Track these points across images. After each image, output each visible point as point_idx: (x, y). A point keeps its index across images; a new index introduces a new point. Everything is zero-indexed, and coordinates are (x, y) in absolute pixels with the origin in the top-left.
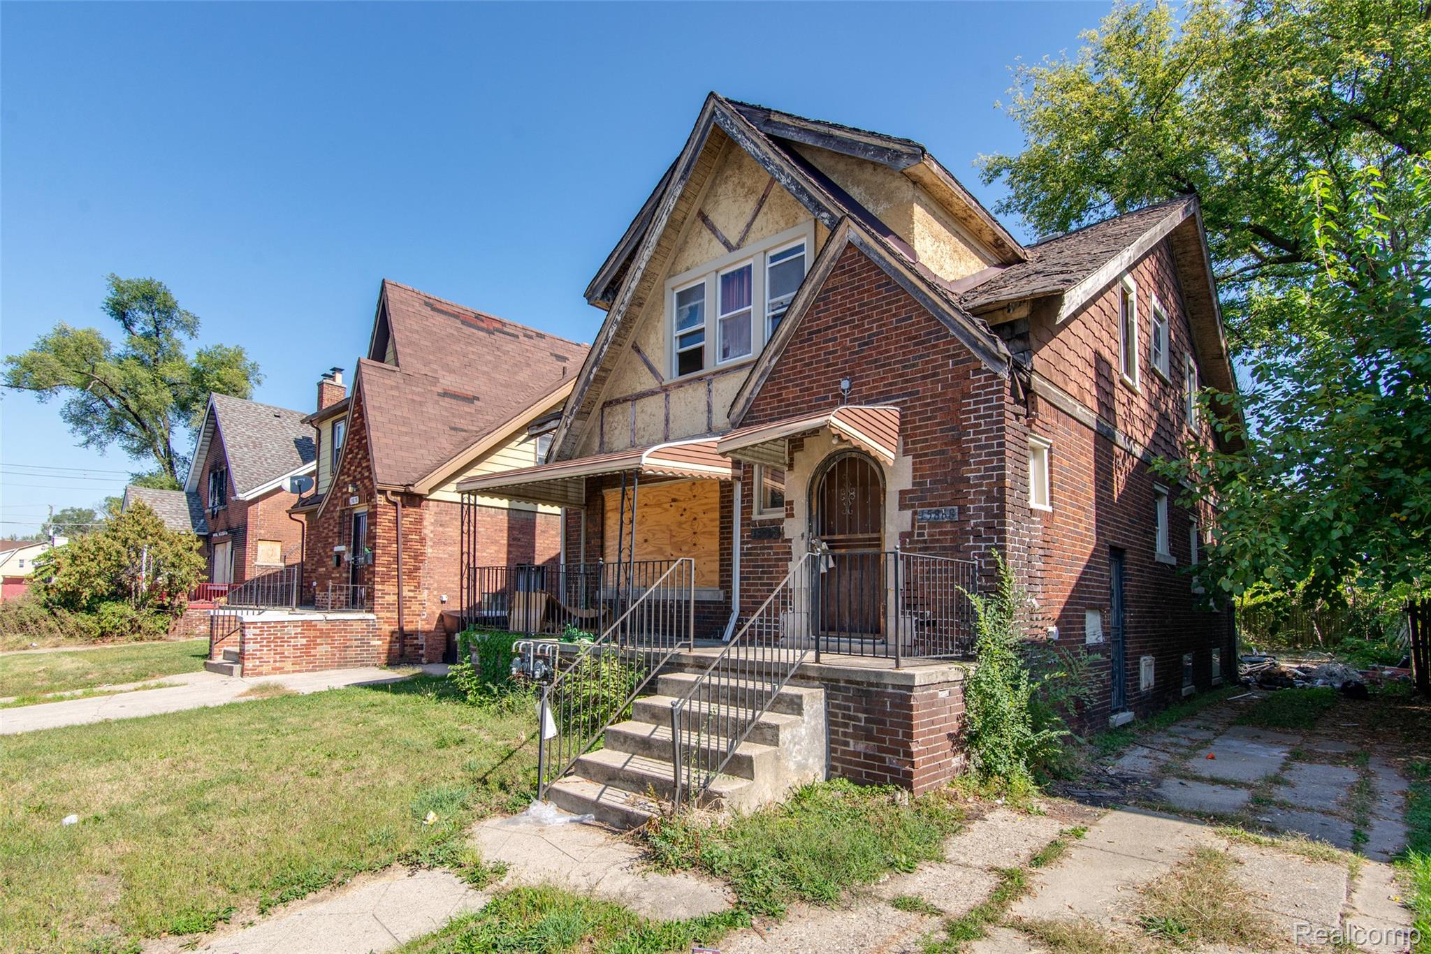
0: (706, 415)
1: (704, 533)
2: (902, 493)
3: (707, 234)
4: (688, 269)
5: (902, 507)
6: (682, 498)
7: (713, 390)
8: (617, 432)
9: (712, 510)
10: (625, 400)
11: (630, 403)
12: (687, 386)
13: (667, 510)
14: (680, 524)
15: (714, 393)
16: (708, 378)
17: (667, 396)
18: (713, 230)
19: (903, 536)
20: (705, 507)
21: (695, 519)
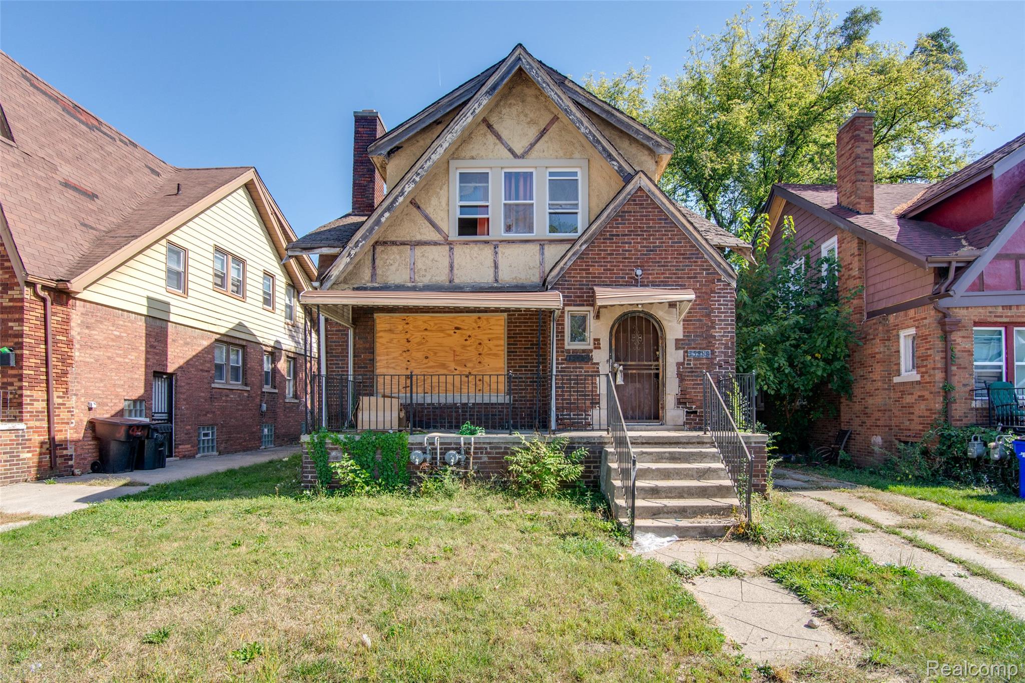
0: (492, 270)
1: (489, 354)
2: (677, 340)
3: (491, 138)
4: (473, 158)
5: (677, 348)
6: (466, 328)
7: (500, 253)
8: (393, 268)
9: (498, 338)
10: (403, 244)
11: (409, 247)
12: (472, 245)
13: (450, 335)
14: (464, 347)
15: (500, 255)
16: (494, 243)
17: (451, 249)
18: (499, 137)
19: (678, 364)
20: (490, 336)
21: (480, 344)
